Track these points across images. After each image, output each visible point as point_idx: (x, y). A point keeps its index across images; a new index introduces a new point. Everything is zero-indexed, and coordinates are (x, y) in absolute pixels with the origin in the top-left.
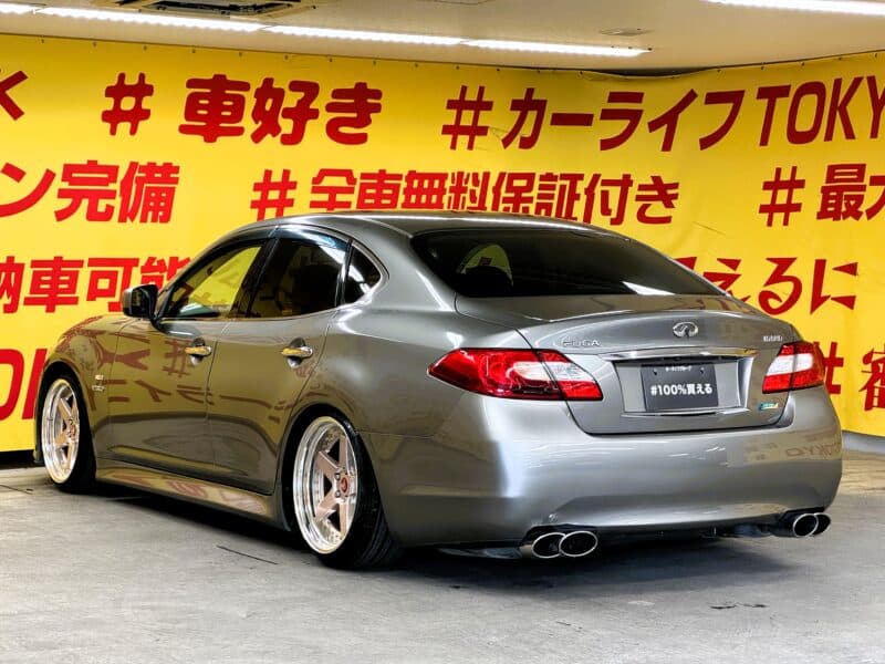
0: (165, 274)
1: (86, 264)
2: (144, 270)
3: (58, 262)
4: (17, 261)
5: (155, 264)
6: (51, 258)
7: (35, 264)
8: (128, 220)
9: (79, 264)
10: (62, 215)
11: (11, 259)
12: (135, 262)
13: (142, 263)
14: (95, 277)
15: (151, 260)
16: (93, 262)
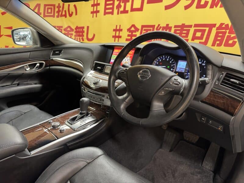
0: (228, 31)
1: (193, 26)
2: (217, 29)
3: (183, 26)
4: (170, 26)
5: (224, 26)
6: (181, 24)
7: (175, 26)
8: (215, 7)
9: (191, 26)
10: (187, 7)
11: (167, 25)
12: (214, 25)
13: (217, 26)
14: (196, 31)
15: (222, 24)
16: (196, 25)
